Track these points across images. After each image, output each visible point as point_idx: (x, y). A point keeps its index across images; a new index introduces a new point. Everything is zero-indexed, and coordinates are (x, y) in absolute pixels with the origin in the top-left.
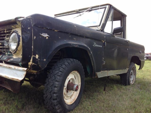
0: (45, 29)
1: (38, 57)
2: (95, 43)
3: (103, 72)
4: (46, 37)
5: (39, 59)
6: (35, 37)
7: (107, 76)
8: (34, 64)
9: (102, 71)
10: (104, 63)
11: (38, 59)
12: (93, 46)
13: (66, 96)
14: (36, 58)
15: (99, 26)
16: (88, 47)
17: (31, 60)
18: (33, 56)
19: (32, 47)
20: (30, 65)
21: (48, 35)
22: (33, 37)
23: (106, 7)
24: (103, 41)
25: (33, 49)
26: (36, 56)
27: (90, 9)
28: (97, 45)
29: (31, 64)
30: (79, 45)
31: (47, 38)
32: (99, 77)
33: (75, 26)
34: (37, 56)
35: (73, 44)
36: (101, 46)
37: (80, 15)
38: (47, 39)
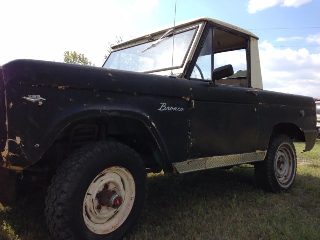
0: (35, 86)
1: (21, 142)
2: (164, 105)
3: (191, 162)
4: (37, 103)
5: (23, 146)
6: (12, 104)
7: (204, 169)
8: (12, 154)
9: (190, 159)
10: (192, 144)
11: (21, 144)
12: (160, 110)
13: (94, 215)
14: (16, 144)
15: (182, 67)
16: (144, 114)
17: (7, 148)
18: (9, 140)
19: (6, 123)
20: (6, 156)
21: (41, 97)
22: (6, 105)
23: (199, 26)
24: (187, 97)
25: (7, 127)
26: (15, 139)
27: (171, 31)
28: (170, 107)
29: (8, 156)
30: (118, 111)
31: (41, 103)
32: (181, 173)
33: (110, 75)
34: (18, 140)
35: (103, 111)
36: (182, 109)
37: (154, 46)
38: (40, 105)
